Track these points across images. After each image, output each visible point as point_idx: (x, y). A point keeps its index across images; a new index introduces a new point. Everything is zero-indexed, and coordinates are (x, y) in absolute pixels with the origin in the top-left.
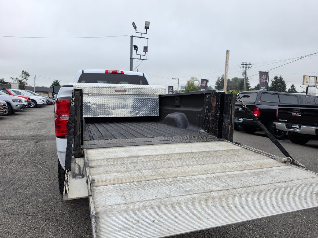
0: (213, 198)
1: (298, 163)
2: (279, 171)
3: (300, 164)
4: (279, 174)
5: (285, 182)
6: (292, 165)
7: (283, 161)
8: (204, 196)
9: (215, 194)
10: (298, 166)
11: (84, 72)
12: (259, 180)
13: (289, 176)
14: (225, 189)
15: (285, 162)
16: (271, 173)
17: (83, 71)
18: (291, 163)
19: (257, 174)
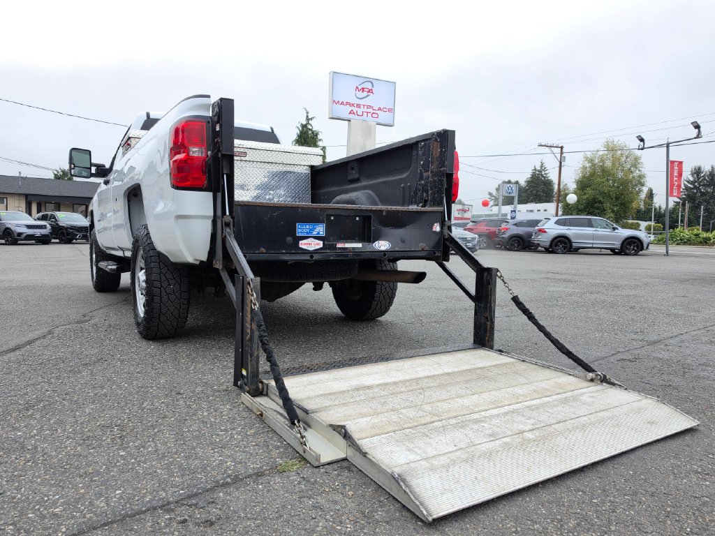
0: (529, 441)
1: (613, 380)
2: (592, 395)
3: (616, 382)
4: (594, 400)
5: (606, 410)
6: (604, 384)
7: (590, 378)
8: (518, 439)
9: (530, 435)
10: (613, 384)
11: (151, 117)
12: (573, 410)
13: (608, 401)
14: (537, 426)
15: (592, 380)
16: (582, 398)
17: (148, 115)
18: (602, 382)
19: (565, 401)
